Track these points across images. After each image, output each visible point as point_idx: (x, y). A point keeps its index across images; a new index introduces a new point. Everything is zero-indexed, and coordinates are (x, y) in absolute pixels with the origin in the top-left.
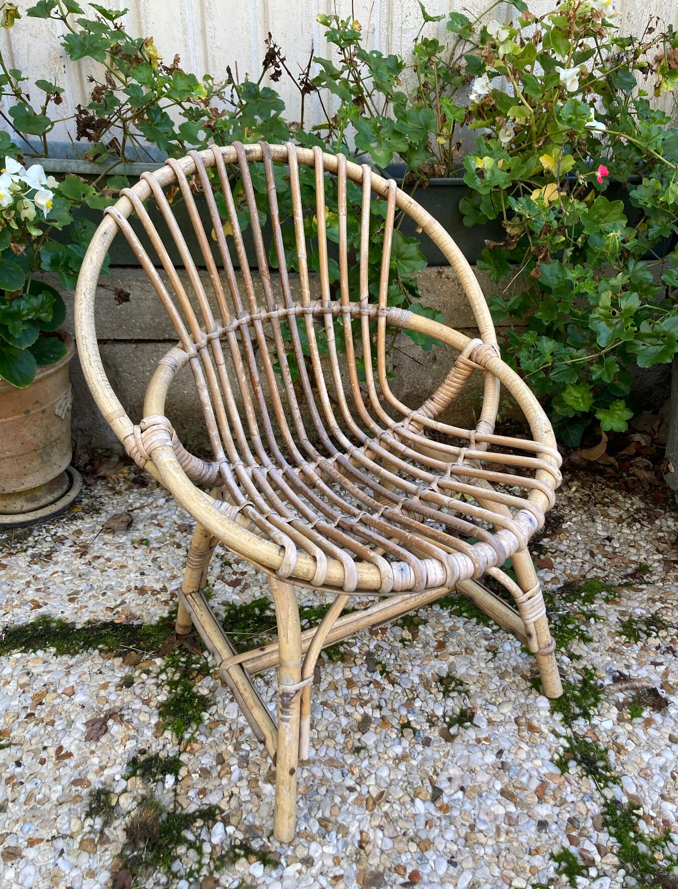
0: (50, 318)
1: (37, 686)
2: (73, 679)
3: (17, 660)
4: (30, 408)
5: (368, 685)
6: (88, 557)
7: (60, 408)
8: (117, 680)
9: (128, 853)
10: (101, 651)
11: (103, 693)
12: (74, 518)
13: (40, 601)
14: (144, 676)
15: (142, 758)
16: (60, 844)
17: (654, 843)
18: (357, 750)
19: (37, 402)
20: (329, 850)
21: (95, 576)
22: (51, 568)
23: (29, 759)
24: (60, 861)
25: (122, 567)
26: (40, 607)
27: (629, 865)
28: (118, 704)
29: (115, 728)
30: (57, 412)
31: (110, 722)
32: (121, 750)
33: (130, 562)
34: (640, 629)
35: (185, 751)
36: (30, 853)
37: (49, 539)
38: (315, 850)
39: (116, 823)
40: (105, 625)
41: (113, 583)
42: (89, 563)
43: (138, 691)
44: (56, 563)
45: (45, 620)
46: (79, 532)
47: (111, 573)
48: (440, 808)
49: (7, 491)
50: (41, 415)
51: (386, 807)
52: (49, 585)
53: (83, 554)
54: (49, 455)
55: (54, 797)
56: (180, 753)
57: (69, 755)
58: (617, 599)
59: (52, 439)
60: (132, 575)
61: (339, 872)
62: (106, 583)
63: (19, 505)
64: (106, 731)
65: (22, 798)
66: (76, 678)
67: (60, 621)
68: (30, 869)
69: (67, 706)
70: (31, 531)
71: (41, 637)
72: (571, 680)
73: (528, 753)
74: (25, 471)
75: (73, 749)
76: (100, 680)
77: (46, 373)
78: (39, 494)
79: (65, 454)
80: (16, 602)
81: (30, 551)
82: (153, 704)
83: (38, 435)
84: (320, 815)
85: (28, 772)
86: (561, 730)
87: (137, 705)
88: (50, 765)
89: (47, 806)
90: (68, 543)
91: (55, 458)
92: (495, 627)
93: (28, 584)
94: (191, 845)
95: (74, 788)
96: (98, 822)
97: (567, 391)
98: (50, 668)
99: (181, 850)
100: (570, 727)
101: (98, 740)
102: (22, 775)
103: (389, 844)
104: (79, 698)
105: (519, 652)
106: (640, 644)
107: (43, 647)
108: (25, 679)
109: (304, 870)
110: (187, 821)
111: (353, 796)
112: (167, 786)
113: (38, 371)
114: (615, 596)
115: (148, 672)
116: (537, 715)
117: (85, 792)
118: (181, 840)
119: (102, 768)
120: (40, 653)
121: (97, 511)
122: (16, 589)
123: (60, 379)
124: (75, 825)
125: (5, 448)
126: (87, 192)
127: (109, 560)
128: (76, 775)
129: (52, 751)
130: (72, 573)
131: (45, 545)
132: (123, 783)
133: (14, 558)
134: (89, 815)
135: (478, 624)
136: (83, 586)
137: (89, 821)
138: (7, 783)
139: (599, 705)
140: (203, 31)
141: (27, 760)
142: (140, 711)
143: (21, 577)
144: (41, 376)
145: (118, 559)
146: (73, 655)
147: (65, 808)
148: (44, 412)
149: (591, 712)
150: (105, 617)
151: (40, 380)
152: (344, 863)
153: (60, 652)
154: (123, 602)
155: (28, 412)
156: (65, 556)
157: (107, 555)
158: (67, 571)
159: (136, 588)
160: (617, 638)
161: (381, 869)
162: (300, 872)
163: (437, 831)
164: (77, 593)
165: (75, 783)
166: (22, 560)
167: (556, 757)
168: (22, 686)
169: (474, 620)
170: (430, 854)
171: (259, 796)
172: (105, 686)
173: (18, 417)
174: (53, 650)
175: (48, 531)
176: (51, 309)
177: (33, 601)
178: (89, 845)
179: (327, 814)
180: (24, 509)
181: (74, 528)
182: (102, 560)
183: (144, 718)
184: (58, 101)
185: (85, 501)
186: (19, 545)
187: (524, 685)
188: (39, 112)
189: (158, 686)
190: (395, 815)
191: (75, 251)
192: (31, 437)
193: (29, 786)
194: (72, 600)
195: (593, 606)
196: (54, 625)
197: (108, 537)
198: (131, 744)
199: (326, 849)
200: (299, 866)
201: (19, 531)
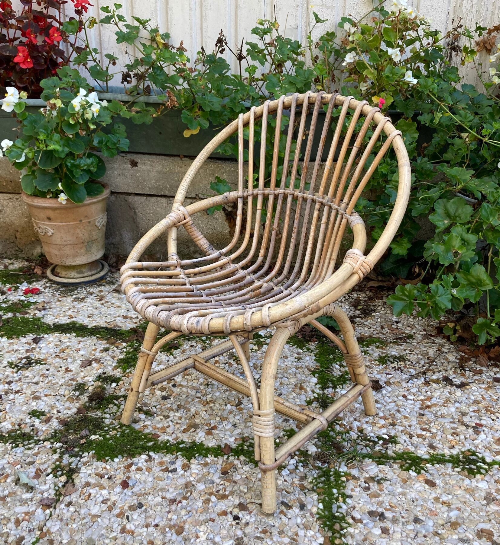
0: (95, 170)
1: (63, 347)
2: (80, 346)
3: (56, 336)
4: (82, 219)
5: (225, 364)
6: (103, 301)
7: (98, 222)
8: (102, 348)
9: (87, 404)
10: (97, 337)
11: (93, 352)
12: (101, 285)
13: (74, 316)
14: (115, 348)
15: (103, 376)
16: (58, 397)
17: (340, 433)
18: (208, 385)
19: (86, 216)
20: (178, 414)
21: (104, 309)
22: (83, 304)
23: (53, 370)
24: (57, 403)
25: (118, 307)
26: (72, 318)
27: (321, 438)
28: (99, 357)
29: (94, 364)
30: (96, 224)
31: (93, 362)
32: (95, 372)
33: (124, 306)
34: (389, 360)
35: (125, 376)
36: (45, 399)
37: (85, 292)
38: (171, 414)
39: (85, 394)
40: (103, 328)
41: (112, 313)
42: (103, 304)
43: (110, 353)
44: (85, 302)
45: (74, 323)
46: (101, 291)
47: (112, 309)
48: (238, 409)
49: (67, 264)
50: (88, 224)
51: (212, 405)
52: (80, 310)
53: (100, 300)
54: (90, 247)
55: (60, 383)
56: (122, 376)
57: (71, 371)
58: (384, 347)
59: (93, 239)
60: (123, 311)
61: (179, 421)
62: (108, 312)
63: (73, 274)
64: (90, 365)
65: (46, 382)
66: (82, 345)
67: (81, 324)
68: (43, 403)
69: (74, 355)
70: (77, 288)
71: (70, 329)
72: (335, 374)
73: (294, 397)
74: (77, 254)
75: (73, 369)
76: (94, 347)
77: (92, 201)
78: (84, 270)
79: (100, 250)
80: (62, 315)
81: (74, 296)
82: (115, 359)
83: (86, 234)
84: (179, 403)
85: (51, 373)
86: (318, 391)
87: (108, 358)
88: (61, 373)
89: (56, 386)
90: (94, 295)
91: (94, 250)
92: (305, 350)
93: (70, 309)
94: (115, 405)
95: (70, 382)
96: (77, 393)
97: (376, 231)
98: (71, 341)
99: (110, 406)
100: (323, 391)
101: (86, 367)
102: (48, 374)
103: (207, 416)
104: (82, 352)
105: (313, 361)
106: (384, 366)
107: (70, 333)
108: (59, 343)
109: (164, 419)
110: (117, 398)
111: (198, 400)
112: (112, 386)
113: (88, 199)
114: (384, 346)
115: (117, 347)
116: (308, 384)
117: (74, 383)
118: (112, 403)
119: (84, 377)
120: (68, 335)
121: (113, 284)
122: (63, 310)
123: (99, 206)
124: (67, 392)
125: (69, 239)
126: (122, 109)
127: (113, 304)
128: (72, 377)
129: (64, 368)
130: (93, 307)
131: (82, 294)
132: (93, 383)
133: (65, 298)
134: (73, 390)
135: (297, 348)
136: (96, 312)
137: (73, 392)
138: (41, 376)
139: (344, 385)
140: (201, 29)
141: (52, 370)
142: (109, 360)
143: (67, 306)
144: (89, 202)
145: (118, 303)
146: (83, 337)
147: (64, 387)
148: (89, 222)
149: (338, 387)
150: (103, 325)
151: (89, 205)
152: (183, 420)
153: (78, 336)
154: (115, 320)
155: (81, 221)
156: (91, 300)
157: (113, 302)
158: (90, 306)
159: (123, 316)
160: (373, 362)
161: (199, 423)
162: (161, 420)
163: (232, 415)
164: (93, 315)
165: (71, 380)
166: (69, 299)
167: (308, 399)
168: (56, 345)
169: (296, 346)
170: (225, 422)
171: (153, 395)
172: (95, 350)
173: (75, 223)
174: (74, 334)
175: (85, 289)
176: (96, 166)
177: (70, 315)
178: (71, 399)
179: (183, 404)
180: (75, 277)
181: (99, 289)
182: (109, 303)
183: (109, 363)
184: (114, 64)
185: (108, 279)
186: (69, 294)
187: (307, 372)
188: (105, 69)
189: (121, 353)
190: (215, 408)
191: (112, 138)
192: (81, 235)
193: (50, 378)
194: (89, 317)
195: (368, 348)
196: (78, 325)
197: (116, 295)
198: (101, 371)
199: (176, 414)
200: (162, 417)
201: (71, 288)
